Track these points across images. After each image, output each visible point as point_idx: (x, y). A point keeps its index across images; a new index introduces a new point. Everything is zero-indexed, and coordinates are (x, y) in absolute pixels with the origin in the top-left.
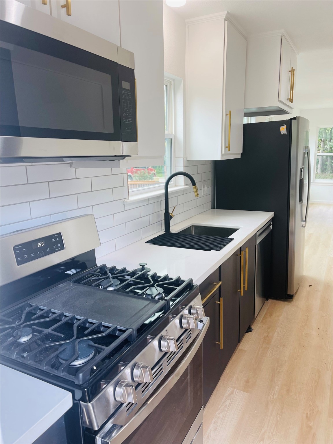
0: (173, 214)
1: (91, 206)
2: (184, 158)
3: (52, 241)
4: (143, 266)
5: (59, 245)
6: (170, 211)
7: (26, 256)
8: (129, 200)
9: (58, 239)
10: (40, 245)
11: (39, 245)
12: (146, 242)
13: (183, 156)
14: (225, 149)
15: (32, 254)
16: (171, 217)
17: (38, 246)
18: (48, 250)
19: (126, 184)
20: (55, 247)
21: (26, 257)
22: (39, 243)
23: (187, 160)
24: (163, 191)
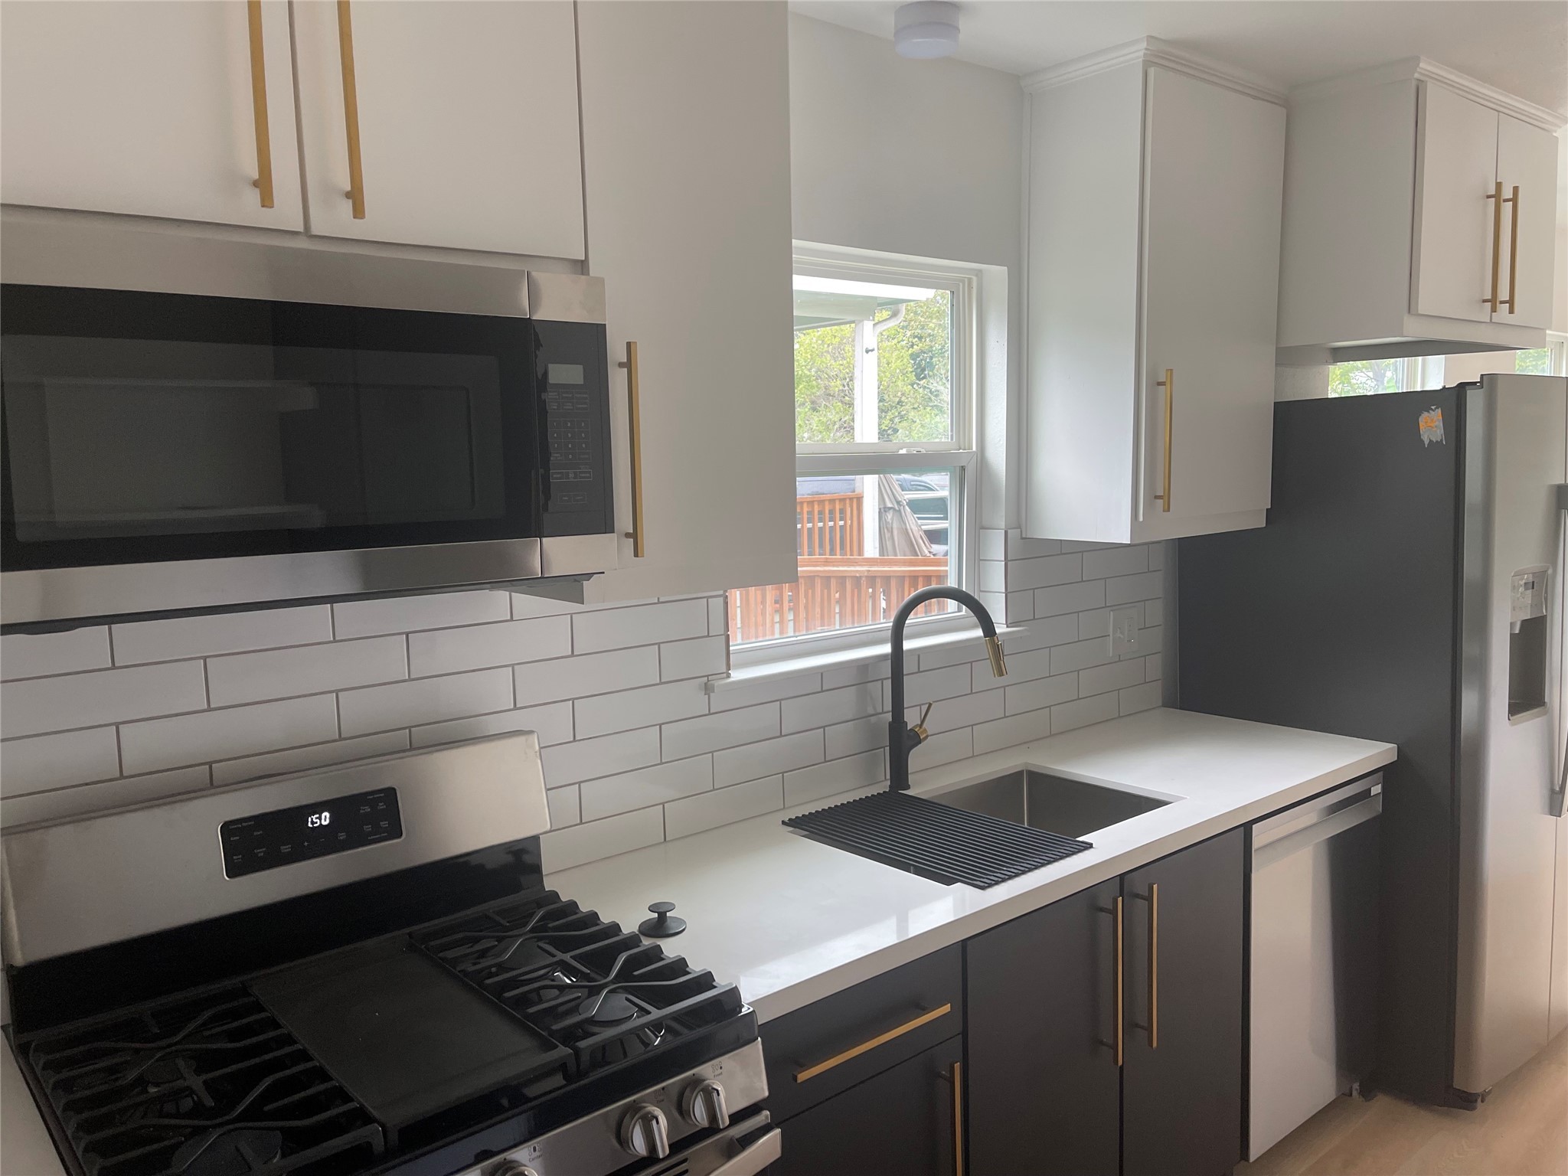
0: (924, 726)
1: (569, 700)
2: (1006, 532)
3: (361, 811)
4: (662, 916)
5: (384, 824)
6: (911, 718)
7: (260, 852)
8: (731, 680)
9: (381, 806)
10: (315, 820)
11: (313, 823)
12: (784, 823)
13: (1003, 525)
14: (1148, 506)
15: (282, 848)
16: (916, 739)
17: (310, 825)
18: (341, 838)
19: (717, 628)
20: (368, 828)
21: (262, 854)
22: (314, 817)
23: (1022, 538)
24: (887, 649)
